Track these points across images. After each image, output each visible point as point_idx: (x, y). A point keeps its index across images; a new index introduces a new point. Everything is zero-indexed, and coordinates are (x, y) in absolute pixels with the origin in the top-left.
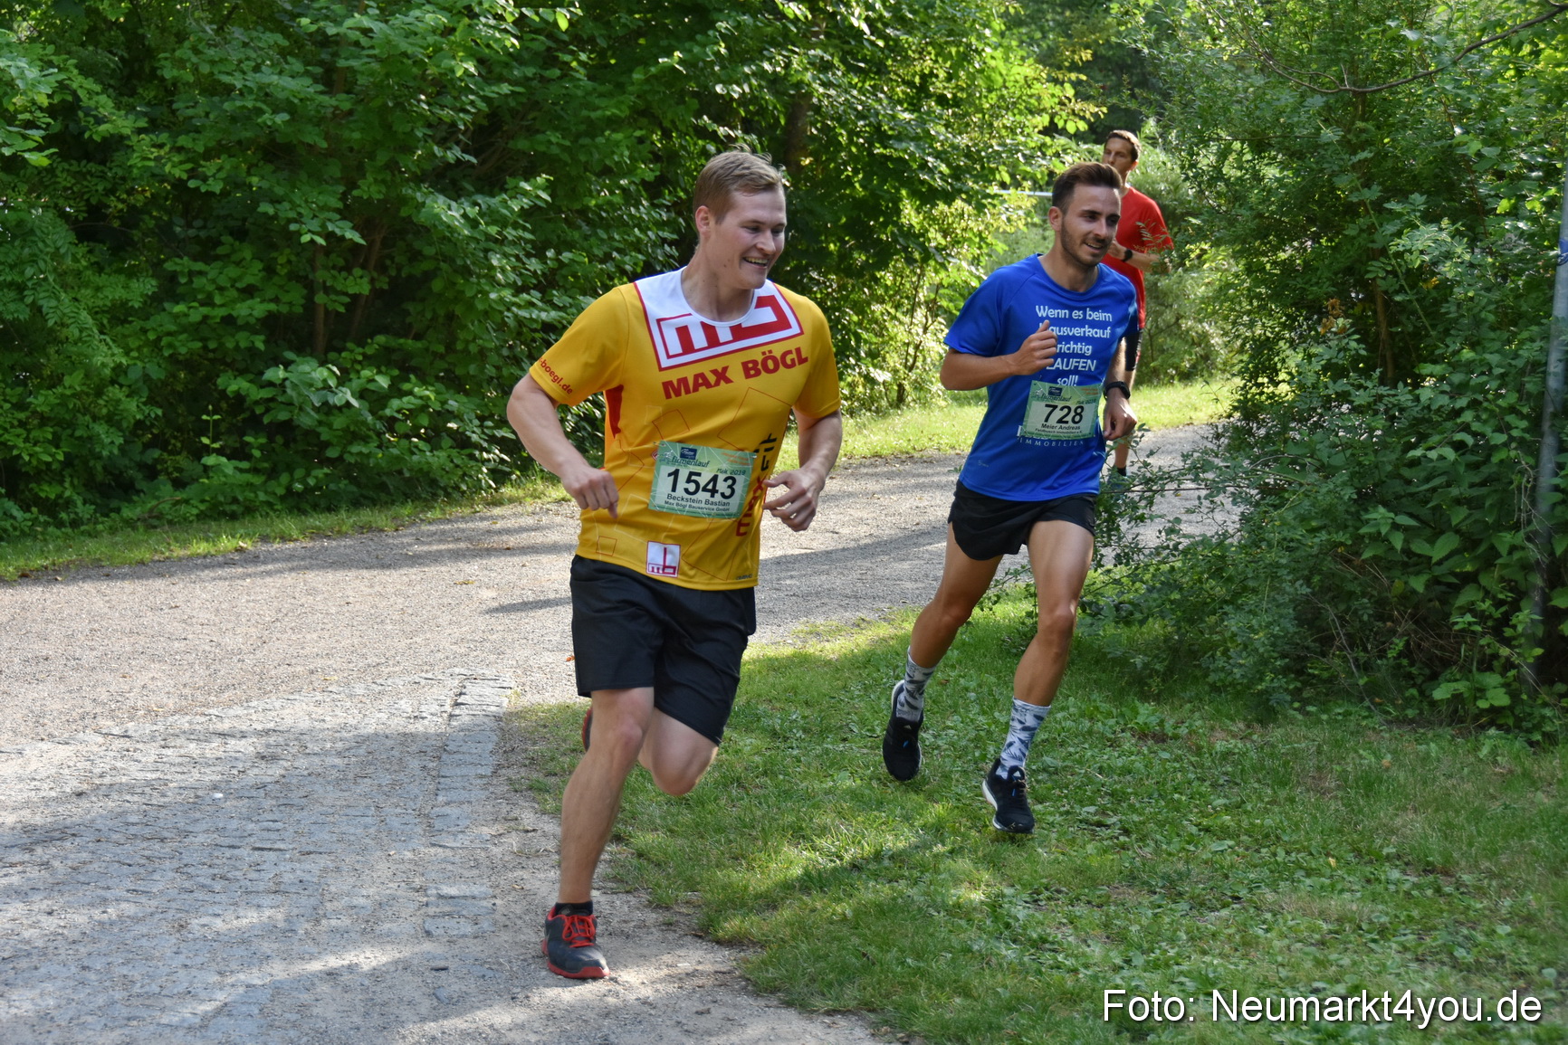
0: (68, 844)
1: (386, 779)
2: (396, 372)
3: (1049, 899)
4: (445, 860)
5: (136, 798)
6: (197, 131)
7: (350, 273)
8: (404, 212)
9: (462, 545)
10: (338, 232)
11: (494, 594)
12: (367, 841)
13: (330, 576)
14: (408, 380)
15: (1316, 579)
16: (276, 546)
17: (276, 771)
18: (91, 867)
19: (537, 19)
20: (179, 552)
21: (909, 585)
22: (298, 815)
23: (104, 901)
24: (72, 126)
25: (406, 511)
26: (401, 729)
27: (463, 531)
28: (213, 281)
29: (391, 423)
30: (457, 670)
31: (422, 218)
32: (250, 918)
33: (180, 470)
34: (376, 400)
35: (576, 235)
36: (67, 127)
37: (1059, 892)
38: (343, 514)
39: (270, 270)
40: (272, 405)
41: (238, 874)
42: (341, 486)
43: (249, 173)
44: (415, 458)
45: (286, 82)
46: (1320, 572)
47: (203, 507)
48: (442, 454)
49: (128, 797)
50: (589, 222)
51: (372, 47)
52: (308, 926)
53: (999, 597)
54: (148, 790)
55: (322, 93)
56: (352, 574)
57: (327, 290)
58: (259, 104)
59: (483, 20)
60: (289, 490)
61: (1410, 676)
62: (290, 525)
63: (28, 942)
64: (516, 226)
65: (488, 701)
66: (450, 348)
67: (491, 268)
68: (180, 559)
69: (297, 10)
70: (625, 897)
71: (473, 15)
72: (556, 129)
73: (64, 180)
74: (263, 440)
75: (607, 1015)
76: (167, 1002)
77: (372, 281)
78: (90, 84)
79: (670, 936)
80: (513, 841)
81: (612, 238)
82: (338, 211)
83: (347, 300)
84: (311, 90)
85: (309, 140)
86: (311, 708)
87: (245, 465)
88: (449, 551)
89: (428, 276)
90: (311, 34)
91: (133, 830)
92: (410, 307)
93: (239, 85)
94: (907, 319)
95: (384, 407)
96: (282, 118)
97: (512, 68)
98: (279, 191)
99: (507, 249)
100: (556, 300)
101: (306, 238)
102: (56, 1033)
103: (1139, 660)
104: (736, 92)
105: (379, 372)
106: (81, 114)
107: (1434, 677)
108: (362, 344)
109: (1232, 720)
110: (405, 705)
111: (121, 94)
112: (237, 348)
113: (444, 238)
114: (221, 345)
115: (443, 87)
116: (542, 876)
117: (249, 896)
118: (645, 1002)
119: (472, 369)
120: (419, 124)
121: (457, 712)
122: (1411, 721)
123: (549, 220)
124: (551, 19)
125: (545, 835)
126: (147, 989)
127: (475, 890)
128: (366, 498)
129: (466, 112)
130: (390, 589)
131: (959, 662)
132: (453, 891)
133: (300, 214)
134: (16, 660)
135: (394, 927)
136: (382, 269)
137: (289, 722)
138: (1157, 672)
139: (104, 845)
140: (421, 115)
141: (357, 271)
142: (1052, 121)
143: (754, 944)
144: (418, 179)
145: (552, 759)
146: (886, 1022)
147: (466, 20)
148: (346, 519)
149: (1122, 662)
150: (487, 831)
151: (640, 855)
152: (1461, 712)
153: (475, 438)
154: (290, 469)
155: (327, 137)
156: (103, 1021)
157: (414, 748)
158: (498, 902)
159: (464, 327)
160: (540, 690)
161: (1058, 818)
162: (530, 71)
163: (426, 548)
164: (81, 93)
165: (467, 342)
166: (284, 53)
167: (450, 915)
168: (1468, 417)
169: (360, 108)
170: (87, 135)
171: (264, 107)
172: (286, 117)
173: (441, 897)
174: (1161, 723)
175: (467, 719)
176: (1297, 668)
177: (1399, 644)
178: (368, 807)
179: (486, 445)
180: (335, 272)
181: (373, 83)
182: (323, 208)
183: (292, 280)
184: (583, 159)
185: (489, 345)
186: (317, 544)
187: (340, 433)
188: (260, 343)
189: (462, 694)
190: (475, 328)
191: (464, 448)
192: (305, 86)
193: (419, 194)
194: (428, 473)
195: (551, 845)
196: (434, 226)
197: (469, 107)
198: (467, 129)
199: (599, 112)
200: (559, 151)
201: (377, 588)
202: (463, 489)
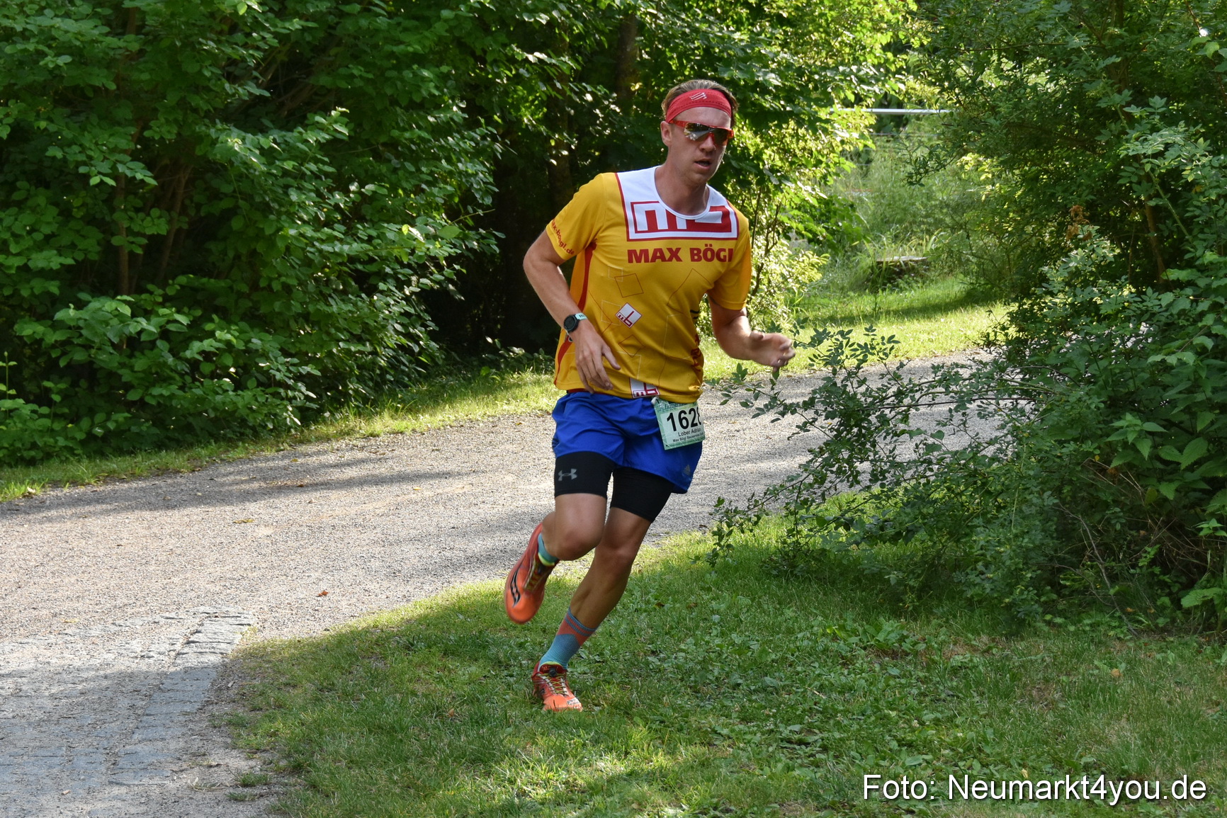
1: (90, 719)
2: (199, 311)
4: (116, 798)
7: (148, 215)
8: (199, 152)
9: (256, 485)
10: (129, 174)
11: (269, 531)
12: (48, 781)
13: (113, 519)
14: (212, 321)
15: (1066, 489)
16: (66, 490)
26: (123, 669)
27: (261, 470)
28: (9, 228)
29: (194, 365)
30: (202, 609)
31: (217, 155)
34: (177, 341)
35: (384, 169)
37: (728, 811)
38: (139, 459)
39: (66, 213)
40: (68, 348)
42: (144, 428)
43: (38, 118)
44: (219, 398)
45: (70, 25)
46: (1071, 482)
48: (248, 394)
50: (399, 155)
53: (759, 518)
55: (107, 34)
56: (132, 516)
57: (130, 231)
58: (42, 47)
60: (91, 437)
61: (1163, 585)
62: (82, 468)
64: (316, 161)
65: (221, 638)
66: (255, 287)
67: (292, 204)
74: (62, 386)
77: (170, 222)
80: (193, 776)
81: (419, 170)
82: (128, 152)
83: (144, 241)
85: (97, 83)
86: (42, 651)
87: (45, 410)
89: (233, 212)
92: (214, 247)
93: (19, 28)
95: (187, 348)
96: (64, 60)
98: (68, 134)
99: (306, 185)
100: (362, 234)
101: (95, 181)
103: (893, 577)
104: (543, 19)
105: (178, 312)
107: (1189, 586)
108: (164, 285)
109: (976, 632)
110: (136, 646)
112: (33, 294)
113: (241, 176)
114: (16, 293)
115: (233, 25)
119: (277, 306)
120: (208, 63)
121: (186, 650)
122: (1164, 630)
123: (358, 156)
125: (227, 769)
128: (171, 440)
129: (258, 48)
130: (167, 530)
131: (716, 585)
133: (90, 158)
136: (184, 211)
137: (13, 666)
138: (912, 588)
140: (209, 54)
141: (155, 212)
144: (210, 117)
145: (263, 694)
148: (142, 462)
149: (878, 577)
152: (1213, 620)
153: (278, 376)
154: (91, 412)
155: (117, 79)
157: (130, 688)
159: (265, 264)
160: (278, 625)
161: (758, 738)
163: (216, 489)
165: (271, 280)
168: (1209, 320)
169: (149, 48)
171: (46, 49)
172: (68, 59)
174: (903, 639)
175: (192, 660)
176: (1050, 579)
177: (1151, 551)
179: (291, 382)
180: (132, 214)
181: (161, 24)
182: (114, 150)
183: (88, 223)
184: (389, 91)
185: (293, 282)
186: (109, 488)
187: (141, 375)
188: (54, 288)
189: (198, 632)
190: (277, 262)
191: (269, 386)
192: (90, 29)
193: (212, 131)
194: (235, 412)
195: (228, 779)
196: (231, 163)
197: (261, 44)
198: (258, 64)
199: (402, 47)
200: (361, 84)
201: (155, 530)
202: (270, 426)
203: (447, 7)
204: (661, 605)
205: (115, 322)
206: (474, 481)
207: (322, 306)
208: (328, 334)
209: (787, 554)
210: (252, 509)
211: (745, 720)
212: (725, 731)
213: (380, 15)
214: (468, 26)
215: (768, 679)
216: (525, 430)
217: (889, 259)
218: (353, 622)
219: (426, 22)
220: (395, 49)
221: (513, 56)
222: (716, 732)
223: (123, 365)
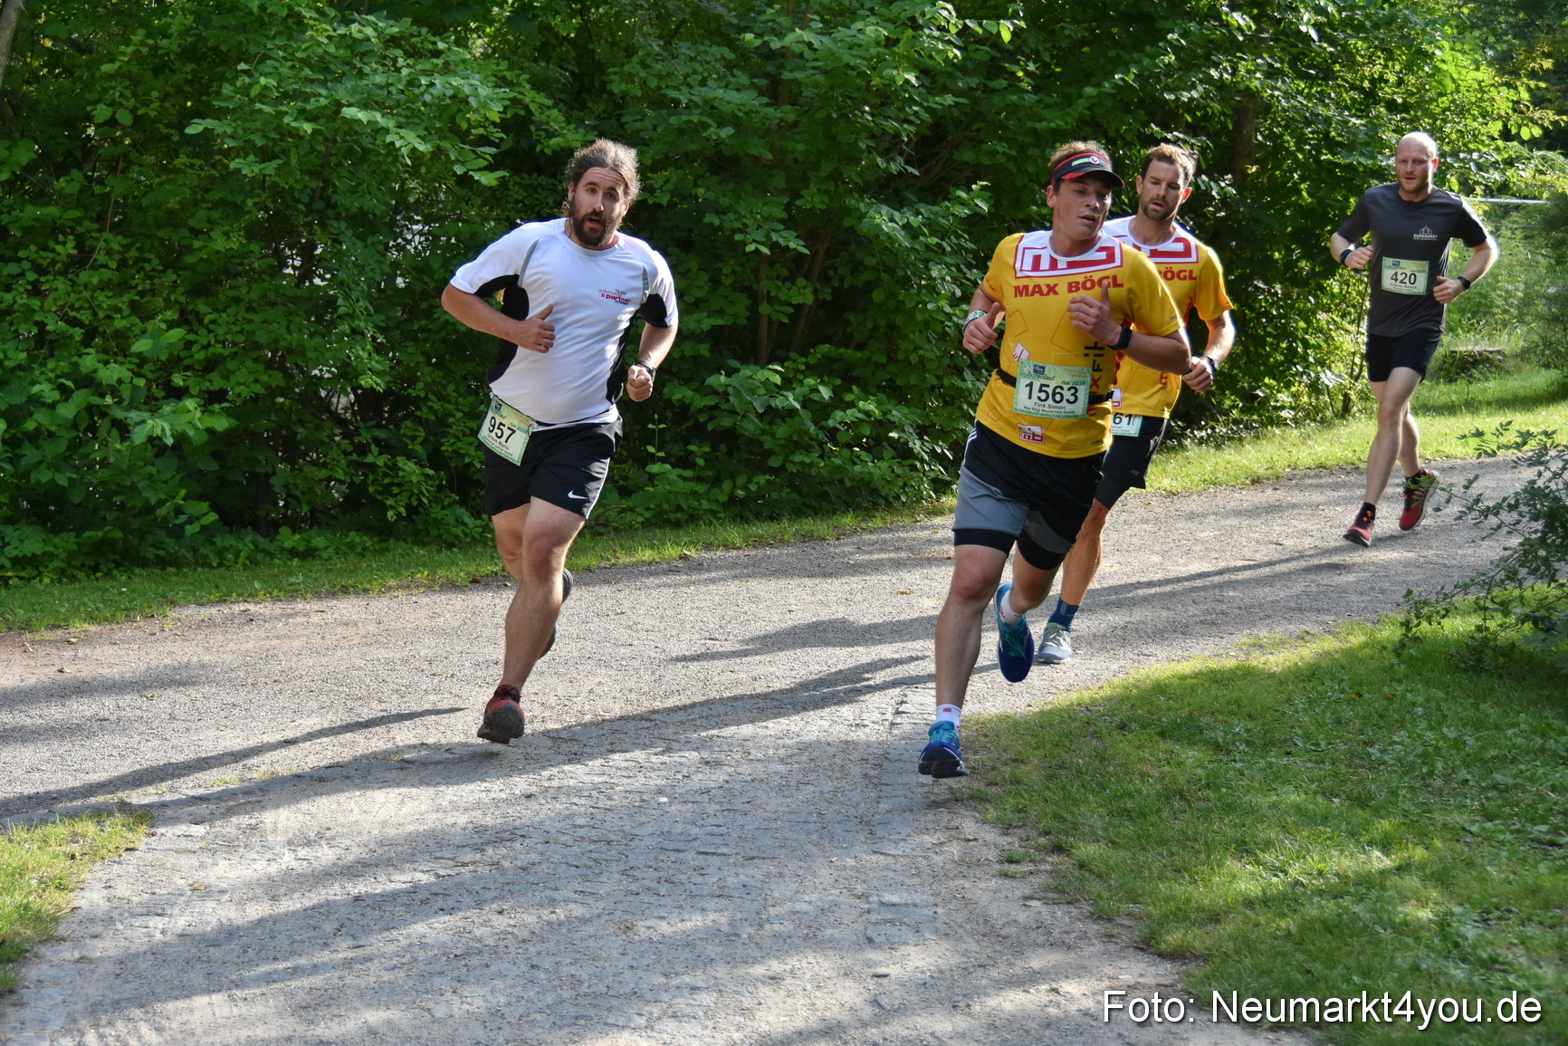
0: (517, 845)
1: (828, 786)
2: (838, 382)
3: (1500, 918)
4: (887, 868)
5: (583, 801)
6: (645, 144)
7: (791, 279)
8: (847, 222)
9: (903, 555)
10: (783, 242)
11: (934, 603)
12: (810, 847)
13: (773, 584)
14: (851, 391)
16: (719, 553)
17: (720, 776)
18: (539, 868)
19: (980, 31)
20: (624, 559)
21: (1354, 598)
22: (741, 820)
23: (553, 902)
24: (523, 143)
25: (848, 520)
26: (843, 737)
27: (904, 540)
29: (836, 430)
31: (864, 227)
32: (695, 922)
33: (625, 478)
34: (821, 411)
36: (518, 142)
37: (1510, 911)
38: (785, 523)
39: (715, 281)
40: (715, 413)
41: (683, 877)
42: (784, 494)
43: (696, 185)
44: (857, 468)
45: (732, 95)
47: (648, 515)
48: (884, 465)
49: (576, 800)
51: (816, 60)
52: (751, 930)
53: (1447, 611)
54: (594, 793)
55: (767, 105)
56: (794, 582)
57: (771, 300)
58: (705, 119)
59: (927, 31)
60: (732, 500)
62: (734, 534)
63: (480, 940)
64: (958, 237)
66: (891, 358)
67: (930, 278)
68: (626, 566)
69: (743, 24)
70: (1066, 908)
71: (920, 27)
72: (1001, 139)
73: (516, 193)
74: (706, 449)
75: (1048, 1025)
76: (614, 1002)
77: (815, 292)
78: (542, 99)
79: (1112, 947)
80: (955, 850)
82: (782, 221)
83: (791, 310)
84: (756, 103)
85: (754, 152)
86: (755, 714)
87: (689, 473)
88: (890, 560)
89: (870, 286)
90: (757, 48)
91: (580, 832)
92: (851, 317)
93: (685, 99)
94: (1353, 328)
95: (827, 417)
96: (727, 132)
97: (956, 79)
98: (724, 202)
99: (947, 259)
101: (750, 248)
102: (507, 1029)
104: (1184, 97)
105: (822, 383)
106: (533, 128)
110: (847, 713)
111: (571, 108)
112: (683, 357)
113: (885, 249)
115: (886, 97)
116: (983, 885)
117: (693, 900)
118: (1086, 1014)
119: (913, 380)
120: (864, 135)
121: (898, 720)
123: (992, 230)
124: (994, 31)
125: (986, 844)
126: (594, 988)
127: (917, 898)
128: (808, 506)
129: (910, 123)
130: (832, 597)
131: (1407, 677)
132: (895, 899)
133: (745, 225)
134: (467, 664)
135: (837, 933)
136: (825, 280)
139: (552, 847)
140: (865, 127)
141: (801, 282)
142: (1505, 125)
143: (1197, 957)
144: (863, 190)
145: (994, 769)
146: (1331, 1040)
147: (910, 32)
148: (788, 528)
150: (928, 839)
151: (1082, 866)
153: (916, 449)
154: (733, 477)
155: (772, 149)
156: (552, 1019)
157: (856, 756)
158: (939, 910)
159: (904, 337)
160: (980, 699)
161: (1509, 837)
162: (974, 82)
163: (867, 557)
164: (533, 107)
165: (907, 351)
166: (730, 66)
167: (891, 922)
169: (805, 120)
170: (538, 149)
172: (731, 130)
173: (882, 904)
175: (907, 728)
178: (810, 814)
179: (926, 457)
180: (779, 283)
181: (817, 95)
182: (768, 219)
183: (735, 289)
184: (1031, 169)
185: (930, 355)
186: (760, 552)
187: (783, 442)
188: (704, 350)
189: (902, 702)
190: (916, 338)
191: (904, 458)
192: (750, 99)
193: (862, 205)
194: (869, 482)
195: (992, 855)
196: (878, 236)
197: (912, 118)
198: (910, 140)
199: (1044, 123)
200: (1004, 161)
201: (819, 596)
202: (904, 499)
203: (1089, 85)
204: (1360, 695)
205: (763, 391)
206: (1120, 560)
207: (958, 383)
208: (962, 409)
209: (1474, 649)
210: (909, 580)
211: (1490, 818)
212: (1474, 829)
213: (1028, 92)
214: (1109, 103)
215: (1498, 777)
216: (1157, 510)
217: (1461, 348)
218: (1051, 698)
219: (1068, 100)
220: (1038, 125)
221: (1152, 134)
222: (1464, 829)
223: (763, 432)
